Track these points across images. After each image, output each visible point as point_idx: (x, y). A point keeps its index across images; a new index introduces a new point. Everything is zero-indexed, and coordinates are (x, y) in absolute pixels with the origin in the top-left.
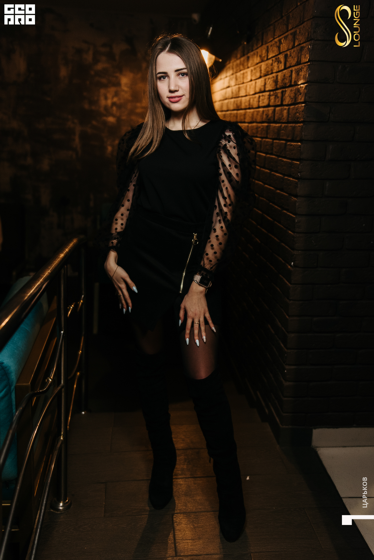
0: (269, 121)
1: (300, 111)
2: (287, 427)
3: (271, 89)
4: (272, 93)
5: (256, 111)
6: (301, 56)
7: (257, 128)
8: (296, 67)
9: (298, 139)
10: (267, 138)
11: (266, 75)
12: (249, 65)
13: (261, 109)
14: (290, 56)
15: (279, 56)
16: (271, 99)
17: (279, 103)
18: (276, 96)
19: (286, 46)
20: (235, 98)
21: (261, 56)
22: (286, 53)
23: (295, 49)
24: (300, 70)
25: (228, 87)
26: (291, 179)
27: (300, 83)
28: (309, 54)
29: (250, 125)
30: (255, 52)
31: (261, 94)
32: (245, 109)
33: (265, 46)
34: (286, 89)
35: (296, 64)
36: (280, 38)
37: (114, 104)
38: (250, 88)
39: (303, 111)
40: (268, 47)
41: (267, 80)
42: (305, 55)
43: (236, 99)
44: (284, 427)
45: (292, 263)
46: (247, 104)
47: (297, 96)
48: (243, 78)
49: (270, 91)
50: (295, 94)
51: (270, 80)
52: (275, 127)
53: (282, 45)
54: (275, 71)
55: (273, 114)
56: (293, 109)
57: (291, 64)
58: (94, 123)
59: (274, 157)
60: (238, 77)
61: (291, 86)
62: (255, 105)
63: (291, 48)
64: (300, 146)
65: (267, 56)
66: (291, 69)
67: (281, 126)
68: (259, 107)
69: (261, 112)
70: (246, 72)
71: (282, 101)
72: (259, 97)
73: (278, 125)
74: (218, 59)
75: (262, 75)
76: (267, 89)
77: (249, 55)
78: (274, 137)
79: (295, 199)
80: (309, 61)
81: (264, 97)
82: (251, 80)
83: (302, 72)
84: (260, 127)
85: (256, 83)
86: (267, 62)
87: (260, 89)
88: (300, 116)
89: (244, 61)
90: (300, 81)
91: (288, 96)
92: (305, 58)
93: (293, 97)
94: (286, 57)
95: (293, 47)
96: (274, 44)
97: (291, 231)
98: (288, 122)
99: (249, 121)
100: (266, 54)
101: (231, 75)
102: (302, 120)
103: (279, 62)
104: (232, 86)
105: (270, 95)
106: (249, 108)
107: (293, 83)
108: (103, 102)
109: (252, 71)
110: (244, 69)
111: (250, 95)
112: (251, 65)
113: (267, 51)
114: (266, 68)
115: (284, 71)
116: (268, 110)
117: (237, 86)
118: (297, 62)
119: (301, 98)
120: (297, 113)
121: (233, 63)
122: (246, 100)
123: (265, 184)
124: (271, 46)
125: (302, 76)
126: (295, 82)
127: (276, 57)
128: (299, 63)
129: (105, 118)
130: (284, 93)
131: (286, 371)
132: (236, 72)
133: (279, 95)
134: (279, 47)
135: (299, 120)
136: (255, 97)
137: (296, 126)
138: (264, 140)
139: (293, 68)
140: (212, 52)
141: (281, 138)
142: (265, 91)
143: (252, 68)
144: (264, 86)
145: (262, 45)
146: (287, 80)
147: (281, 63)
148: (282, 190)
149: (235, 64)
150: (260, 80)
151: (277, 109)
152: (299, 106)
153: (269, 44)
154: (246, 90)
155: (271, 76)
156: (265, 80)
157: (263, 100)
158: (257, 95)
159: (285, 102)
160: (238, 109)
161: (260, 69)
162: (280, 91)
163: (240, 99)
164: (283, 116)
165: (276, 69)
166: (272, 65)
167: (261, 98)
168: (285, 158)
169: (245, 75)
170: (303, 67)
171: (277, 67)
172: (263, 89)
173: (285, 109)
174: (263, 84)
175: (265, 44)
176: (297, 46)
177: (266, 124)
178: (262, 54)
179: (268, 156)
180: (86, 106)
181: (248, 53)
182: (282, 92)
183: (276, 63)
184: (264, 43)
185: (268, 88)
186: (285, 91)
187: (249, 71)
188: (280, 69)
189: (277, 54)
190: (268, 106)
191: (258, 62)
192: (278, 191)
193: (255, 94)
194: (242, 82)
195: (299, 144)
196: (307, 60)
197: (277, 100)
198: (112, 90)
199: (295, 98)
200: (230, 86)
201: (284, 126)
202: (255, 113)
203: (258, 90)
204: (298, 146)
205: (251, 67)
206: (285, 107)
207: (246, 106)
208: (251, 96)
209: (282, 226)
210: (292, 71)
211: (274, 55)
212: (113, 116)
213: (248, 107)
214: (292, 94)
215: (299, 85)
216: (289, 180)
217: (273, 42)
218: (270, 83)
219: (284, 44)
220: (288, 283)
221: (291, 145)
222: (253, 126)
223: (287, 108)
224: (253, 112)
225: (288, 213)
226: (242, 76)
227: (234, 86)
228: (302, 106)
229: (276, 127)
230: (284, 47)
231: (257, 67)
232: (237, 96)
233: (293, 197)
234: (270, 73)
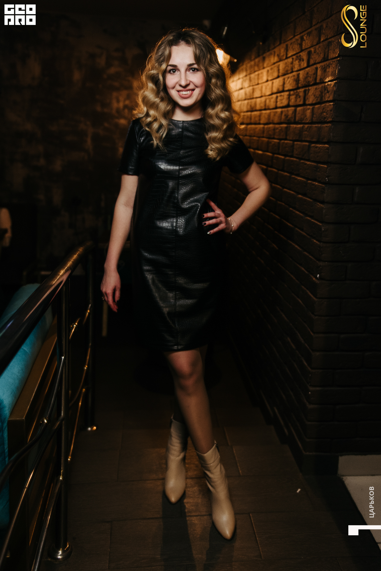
0: (289, 122)
1: (328, 111)
2: (311, 454)
3: (291, 88)
4: (292, 92)
5: (273, 112)
6: (328, 51)
7: (274, 129)
8: (322, 64)
9: (325, 140)
10: (286, 139)
11: (284, 75)
12: (265, 65)
13: (279, 110)
14: (315, 52)
15: (301, 54)
16: (291, 99)
17: (301, 103)
18: (297, 96)
19: (309, 43)
20: (248, 99)
21: (278, 56)
22: (309, 50)
23: (321, 44)
24: (327, 66)
25: (242, 89)
26: (317, 183)
27: (327, 80)
28: (339, 49)
29: (266, 126)
30: (272, 52)
31: (279, 95)
32: (260, 110)
33: (284, 45)
34: (310, 88)
35: (322, 60)
36: (302, 35)
37: (126, 107)
38: (266, 88)
39: (331, 111)
40: (287, 46)
41: (286, 79)
42: (334, 50)
43: (250, 101)
44: (308, 453)
45: (318, 275)
46: (263, 105)
47: (323, 94)
48: (258, 79)
49: (289, 90)
50: (322, 93)
51: (289, 79)
52: (296, 128)
53: (304, 42)
54: (296, 69)
55: (294, 115)
56: (319, 108)
57: (316, 61)
58: (106, 125)
59: (295, 159)
60: (252, 78)
61: (315, 84)
62: (272, 105)
63: (315, 44)
64: (328, 148)
65: (287, 54)
66: (315, 66)
67: (303, 127)
68: (276, 108)
69: (279, 113)
70: (262, 73)
71: (305, 100)
72: (277, 97)
73: (299, 126)
74: (232, 59)
75: (280, 74)
76: (286, 89)
77: (264, 55)
78: (294, 139)
79: (322, 205)
80: (338, 57)
81: (282, 97)
82: (267, 81)
83: (330, 68)
84: (277, 129)
85: (273, 83)
86: (286, 61)
87: (278, 89)
88: (327, 116)
89: (259, 61)
90: (327, 79)
91: (312, 95)
92: (334, 53)
93: (318, 96)
94: (309, 54)
95: (319, 42)
96: (294, 42)
97: (317, 240)
98: (312, 123)
99: (265, 122)
100: (285, 53)
101: (244, 77)
102: (330, 119)
103: (301, 59)
104: (245, 88)
105: (289, 95)
106: (265, 109)
107: (318, 81)
108: (115, 105)
109: (268, 71)
110: (259, 70)
111: (265, 96)
112: (267, 65)
113: (287, 50)
114: (285, 67)
115: (307, 69)
116: (288, 111)
117: (251, 88)
118: (324, 58)
119: (329, 96)
120: (324, 112)
121: (247, 64)
122: (261, 101)
123: (284, 187)
124: (291, 44)
125: (330, 73)
126: (321, 79)
127: (296, 55)
128: (325, 59)
129: (117, 120)
130: (307, 92)
131: (310, 393)
132: (250, 74)
133: (301, 94)
134: (301, 45)
135: (326, 120)
136: (272, 98)
137: (323, 127)
138: (283, 141)
139: (318, 66)
140: (226, 51)
141: (303, 139)
142: (283, 91)
143: (269, 68)
144: (282, 86)
145: (280, 44)
146: (311, 78)
147: (303, 60)
148: (305, 195)
149: (249, 65)
150: (278, 80)
151: (299, 109)
152: (326, 105)
153: (289, 43)
154: (261, 91)
155: (290, 75)
156: (284, 79)
157: (281, 100)
158: (274, 96)
159: (309, 101)
160: (252, 110)
161: (277, 69)
162: (302, 90)
163: (254, 100)
164: (306, 116)
165: (296, 67)
166: (292, 63)
167: (279, 98)
168: (308, 160)
169: (260, 75)
170: (332, 63)
171: (298, 65)
172: (281, 89)
173: (309, 109)
174: (281, 83)
175: (284, 42)
176: (323, 41)
177: (285, 125)
178: (280, 54)
179: (288, 158)
180: (99, 109)
181: (264, 53)
182: (305, 91)
183: (297, 62)
184: (282, 42)
185: (288, 87)
186: (309, 90)
187: (264, 72)
188: (302, 67)
189: (298, 52)
190: (288, 106)
191: (275, 61)
192: (300, 196)
193: (272, 94)
194: (257, 83)
195: (327, 146)
196: (337, 56)
197: (298, 100)
198: (124, 93)
199: (321, 96)
200: (243, 87)
201: (308, 127)
202: (272, 114)
203: (275, 90)
204: (325, 148)
205: (267, 67)
206: (308, 107)
207: (261, 107)
208: (267, 97)
209: (305, 234)
210: (317, 69)
211: (295, 53)
212: (125, 118)
213: (263, 108)
214: (317, 93)
215: (326, 82)
216: (313, 185)
217: (294, 40)
218: (290, 82)
219: (307, 41)
220: (312, 296)
221: (317, 147)
222: (269, 128)
223: (311, 107)
224: (270, 113)
225: (312, 220)
226: (256, 77)
227: (248, 87)
228: (330, 105)
229: (298, 127)
230: (307, 43)
231: (275, 67)
232: (252, 97)
233: (318, 203)
234: (289, 72)
